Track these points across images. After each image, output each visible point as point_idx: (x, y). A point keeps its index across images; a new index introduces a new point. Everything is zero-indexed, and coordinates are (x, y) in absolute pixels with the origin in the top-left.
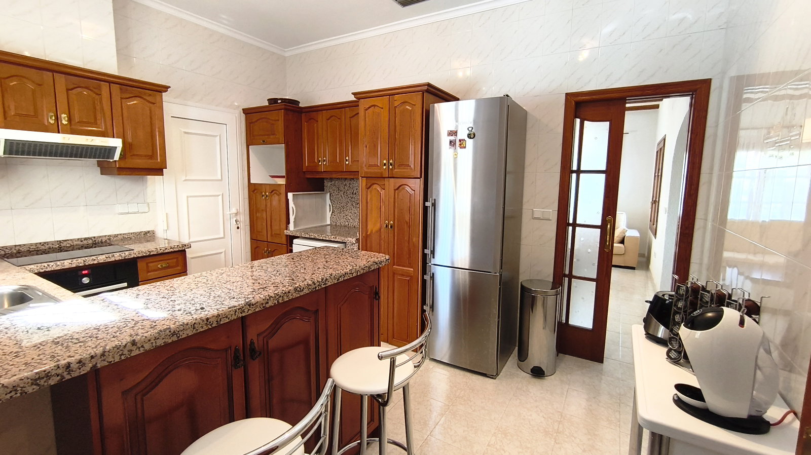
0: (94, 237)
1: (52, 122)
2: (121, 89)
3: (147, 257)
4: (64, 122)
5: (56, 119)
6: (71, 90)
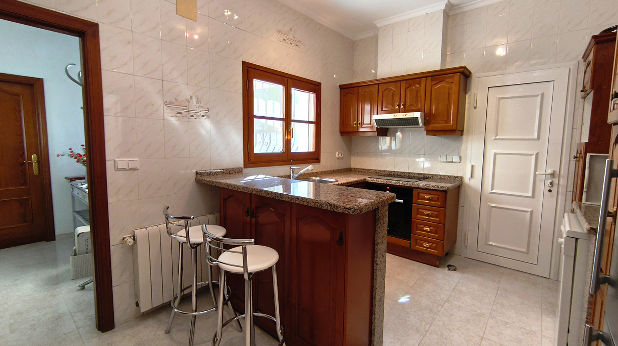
0: (425, 174)
1: (397, 108)
2: (432, 79)
3: (418, 188)
4: (402, 107)
5: (399, 106)
6: (408, 88)
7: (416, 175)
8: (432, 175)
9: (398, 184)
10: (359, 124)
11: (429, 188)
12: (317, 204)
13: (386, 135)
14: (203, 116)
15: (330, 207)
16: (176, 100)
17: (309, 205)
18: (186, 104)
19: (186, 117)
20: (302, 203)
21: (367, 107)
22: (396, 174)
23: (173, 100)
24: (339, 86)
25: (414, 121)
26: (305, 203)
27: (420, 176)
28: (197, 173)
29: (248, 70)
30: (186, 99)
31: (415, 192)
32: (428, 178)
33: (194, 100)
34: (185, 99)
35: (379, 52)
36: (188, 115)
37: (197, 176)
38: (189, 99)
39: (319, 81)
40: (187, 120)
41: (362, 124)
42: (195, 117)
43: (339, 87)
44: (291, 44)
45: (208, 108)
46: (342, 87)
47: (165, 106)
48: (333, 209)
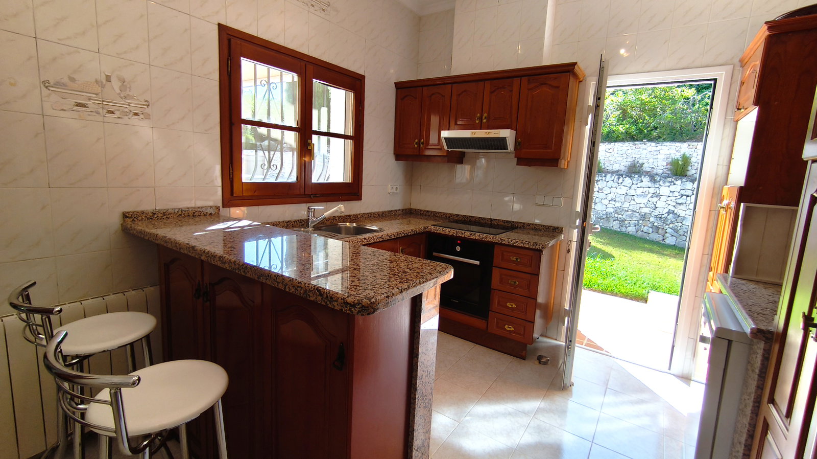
0: (513, 222)
1: (477, 122)
2: (529, 80)
3: (501, 244)
4: (485, 121)
5: (481, 119)
6: (493, 92)
7: (501, 223)
8: (523, 223)
9: (473, 237)
10: (422, 143)
11: (517, 244)
12: (299, 289)
13: (461, 161)
14: (136, 114)
15: (320, 298)
16: (72, 79)
17: (287, 290)
18: (98, 89)
19: (98, 113)
20: (276, 285)
21: (435, 120)
22: (473, 220)
23: (66, 80)
24: (395, 83)
25: (500, 143)
26: (281, 286)
27: (506, 224)
28: (125, 215)
29: (229, 41)
30: (96, 81)
31: (497, 250)
32: (517, 227)
33: (116, 84)
34: (94, 80)
35: (455, 34)
36: (101, 111)
37: (124, 221)
38: (104, 81)
39: (361, 72)
40: (101, 119)
41: (427, 143)
42: (117, 114)
43: (394, 85)
44: (313, 6)
45: (146, 101)
46: (399, 86)
47: (44, 90)
48: (326, 303)
